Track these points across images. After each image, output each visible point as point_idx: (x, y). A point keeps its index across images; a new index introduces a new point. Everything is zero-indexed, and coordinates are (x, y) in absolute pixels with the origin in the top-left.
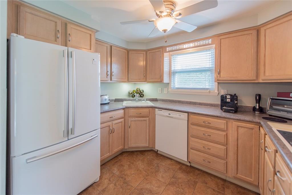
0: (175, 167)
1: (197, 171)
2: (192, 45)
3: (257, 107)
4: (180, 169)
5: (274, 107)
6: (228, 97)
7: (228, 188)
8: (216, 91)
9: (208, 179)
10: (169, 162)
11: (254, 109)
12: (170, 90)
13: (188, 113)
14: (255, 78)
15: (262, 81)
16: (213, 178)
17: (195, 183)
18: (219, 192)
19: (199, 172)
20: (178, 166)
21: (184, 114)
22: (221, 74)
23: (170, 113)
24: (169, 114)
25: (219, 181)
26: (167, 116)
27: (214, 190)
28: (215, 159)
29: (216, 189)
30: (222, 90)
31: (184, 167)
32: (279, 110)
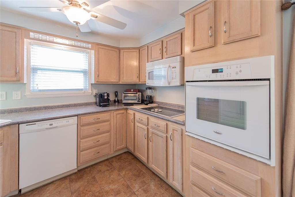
0: (64, 185)
1: (86, 169)
2: (67, 42)
3: (117, 100)
4: (71, 181)
5: (126, 98)
6: (106, 95)
7: (112, 162)
8: (90, 91)
9: (99, 167)
10: (51, 188)
11: (115, 101)
12: (27, 93)
13: (77, 115)
14: (118, 81)
15: (121, 83)
16: (100, 164)
17: (94, 178)
18: (111, 168)
19: (89, 169)
20: (67, 181)
21: (72, 119)
22: (100, 76)
23: (51, 123)
24: (51, 125)
25: (105, 162)
26: (47, 129)
27: (108, 170)
28: (102, 147)
29: (109, 168)
30: (94, 90)
31: (73, 177)
32: (128, 100)
